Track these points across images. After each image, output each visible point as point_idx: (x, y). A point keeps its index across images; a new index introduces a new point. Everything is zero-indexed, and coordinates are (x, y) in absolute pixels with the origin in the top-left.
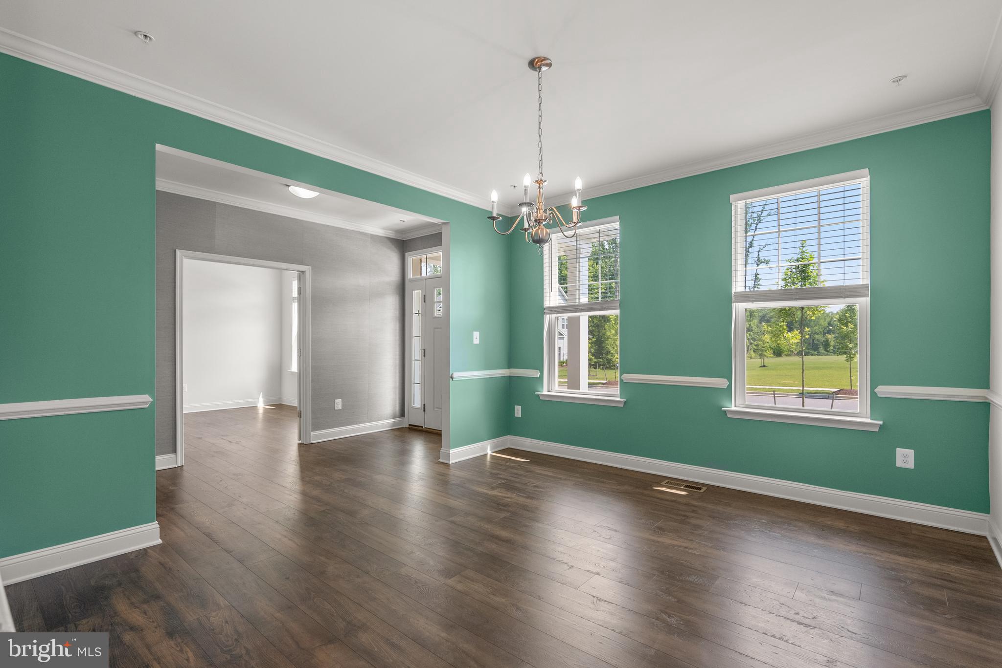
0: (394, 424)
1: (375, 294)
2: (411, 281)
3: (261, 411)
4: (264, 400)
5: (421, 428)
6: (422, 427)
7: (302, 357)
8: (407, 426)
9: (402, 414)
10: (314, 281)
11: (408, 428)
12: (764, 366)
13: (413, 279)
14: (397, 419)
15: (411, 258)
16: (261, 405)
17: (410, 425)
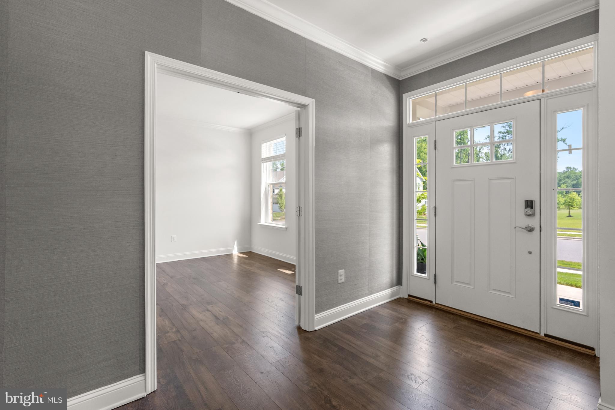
0: (392, 295)
1: (375, 142)
2: (411, 126)
3: (235, 260)
4: (238, 248)
5: (429, 303)
6: (431, 302)
7: (302, 218)
8: (406, 297)
9: (399, 281)
10: (317, 118)
11: (407, 299)
12: (570, 216)
13: (412, 123)
14: (395, 288)
15: (409, 100)
16: (235, 252)
17: (409, 295)
